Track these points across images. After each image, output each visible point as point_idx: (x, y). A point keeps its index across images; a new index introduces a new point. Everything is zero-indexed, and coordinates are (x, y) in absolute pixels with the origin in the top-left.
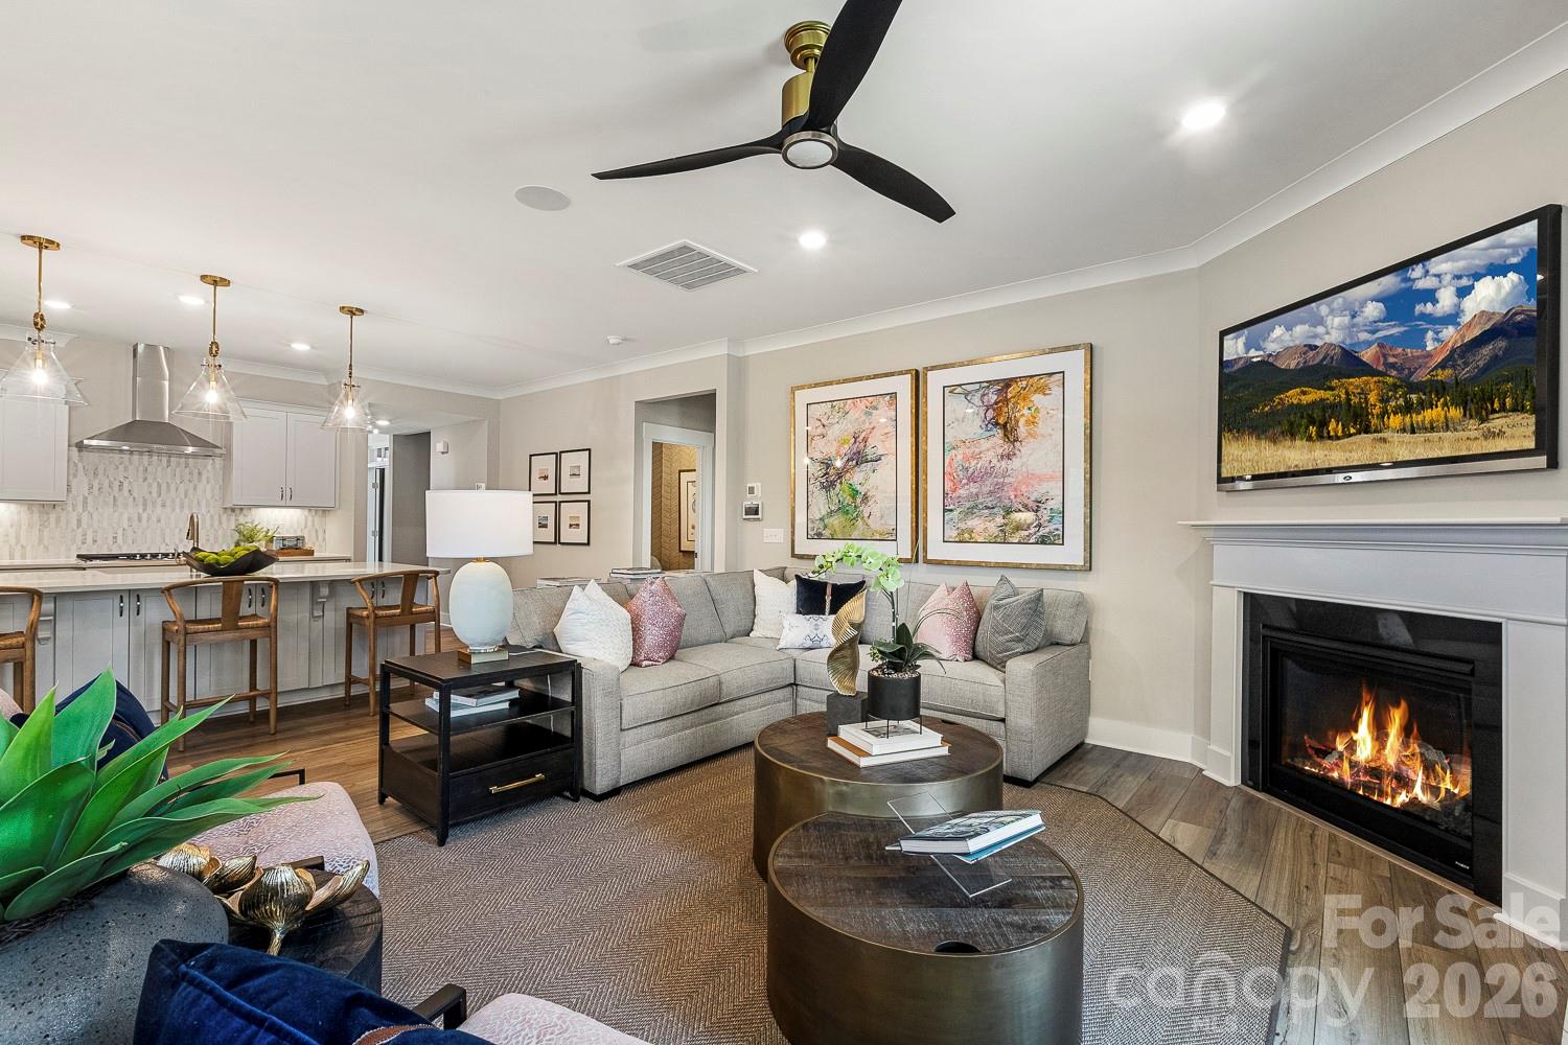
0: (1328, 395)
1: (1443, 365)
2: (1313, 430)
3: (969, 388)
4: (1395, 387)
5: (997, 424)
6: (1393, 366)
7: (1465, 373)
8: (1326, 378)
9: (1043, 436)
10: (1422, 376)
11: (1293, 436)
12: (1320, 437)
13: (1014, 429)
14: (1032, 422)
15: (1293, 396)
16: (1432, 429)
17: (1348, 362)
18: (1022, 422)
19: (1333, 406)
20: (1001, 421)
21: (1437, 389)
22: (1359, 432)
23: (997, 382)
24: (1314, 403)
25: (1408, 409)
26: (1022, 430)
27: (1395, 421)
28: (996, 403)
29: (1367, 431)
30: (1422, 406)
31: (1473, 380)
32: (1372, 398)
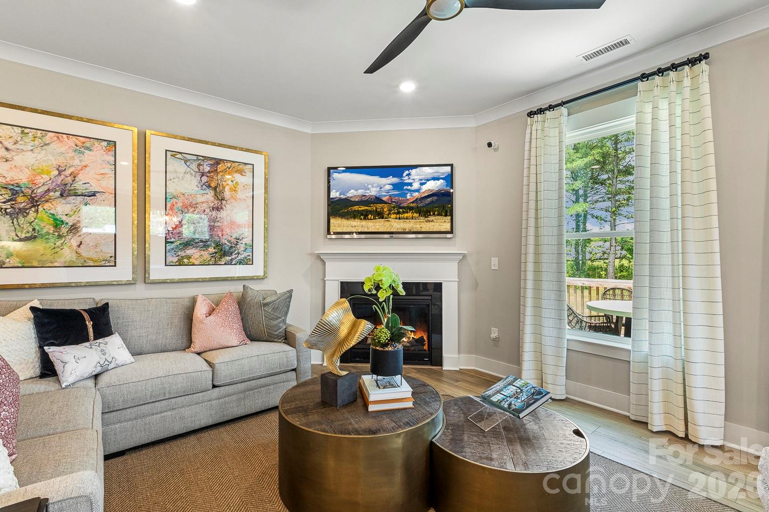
0: (369, 208)
1: (413, 202)
2: (362, 217)
3: (188, 157)
4: (394, 207)
5: (209, 186)
6: (394, 202)
7: (421, 205)
8: (369, 204)
9: (240, 199)
10: (405, 205)
11: (355, 218)
12: (365, 219)
13: (222, 192)
14: (234, 190)
15: (356, 208)
16: (407, 219)
17: (378, 200)
18: (227, 188)
19: (370, 211)
20: (213, 185)
21: (411, 209)
22: (379, 218)
23: (211, 159)
24: (363, 210)
25: (399, 213)
26: (227, 194)
27: (393, 216)
28: (209, 172)
29: (383, 218)
30: (404, 212)
31: (423, 207)
32: (385, 210)
